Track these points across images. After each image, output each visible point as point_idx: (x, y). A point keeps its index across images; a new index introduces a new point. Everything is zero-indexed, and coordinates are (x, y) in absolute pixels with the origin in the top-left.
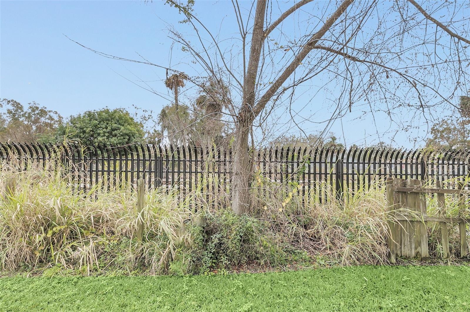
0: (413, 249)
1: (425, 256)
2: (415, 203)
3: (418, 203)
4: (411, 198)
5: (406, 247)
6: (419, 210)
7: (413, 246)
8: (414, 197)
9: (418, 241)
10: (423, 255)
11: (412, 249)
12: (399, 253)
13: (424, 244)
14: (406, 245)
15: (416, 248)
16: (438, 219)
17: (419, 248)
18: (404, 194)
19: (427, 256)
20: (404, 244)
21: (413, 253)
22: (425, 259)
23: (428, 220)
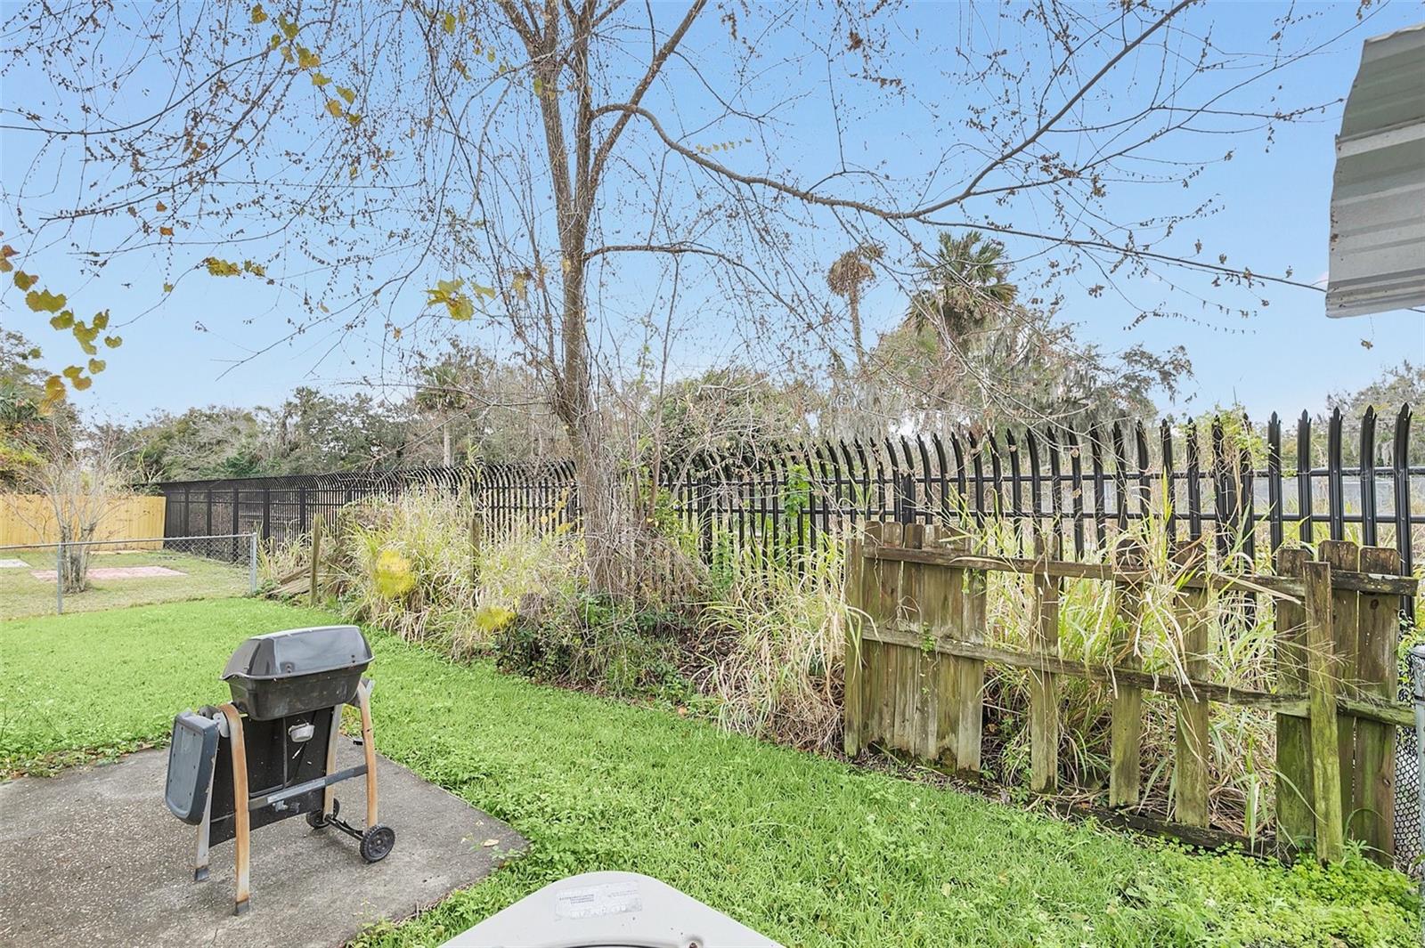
0: (930, 737)
1: (967, 766)
2: (946, 598)
3: (955, 600)
4: (932, 581)
5: (907, 724)
6: (959, 622)
7: (933, 727)
8: (946, 581)
9: (947, 715)
10: (962, 762)
11: (927, 736)
12: (888, 736)
13: (967, 729)
14: (907, 717)
15: (941, 736)
16: (1014, 657)
17: (952, 736)
18: (913, 570)
19: (973, 769)
20: (904, 714)
21: (932, 748)
22: (966, 774)
23: (977, 654)
